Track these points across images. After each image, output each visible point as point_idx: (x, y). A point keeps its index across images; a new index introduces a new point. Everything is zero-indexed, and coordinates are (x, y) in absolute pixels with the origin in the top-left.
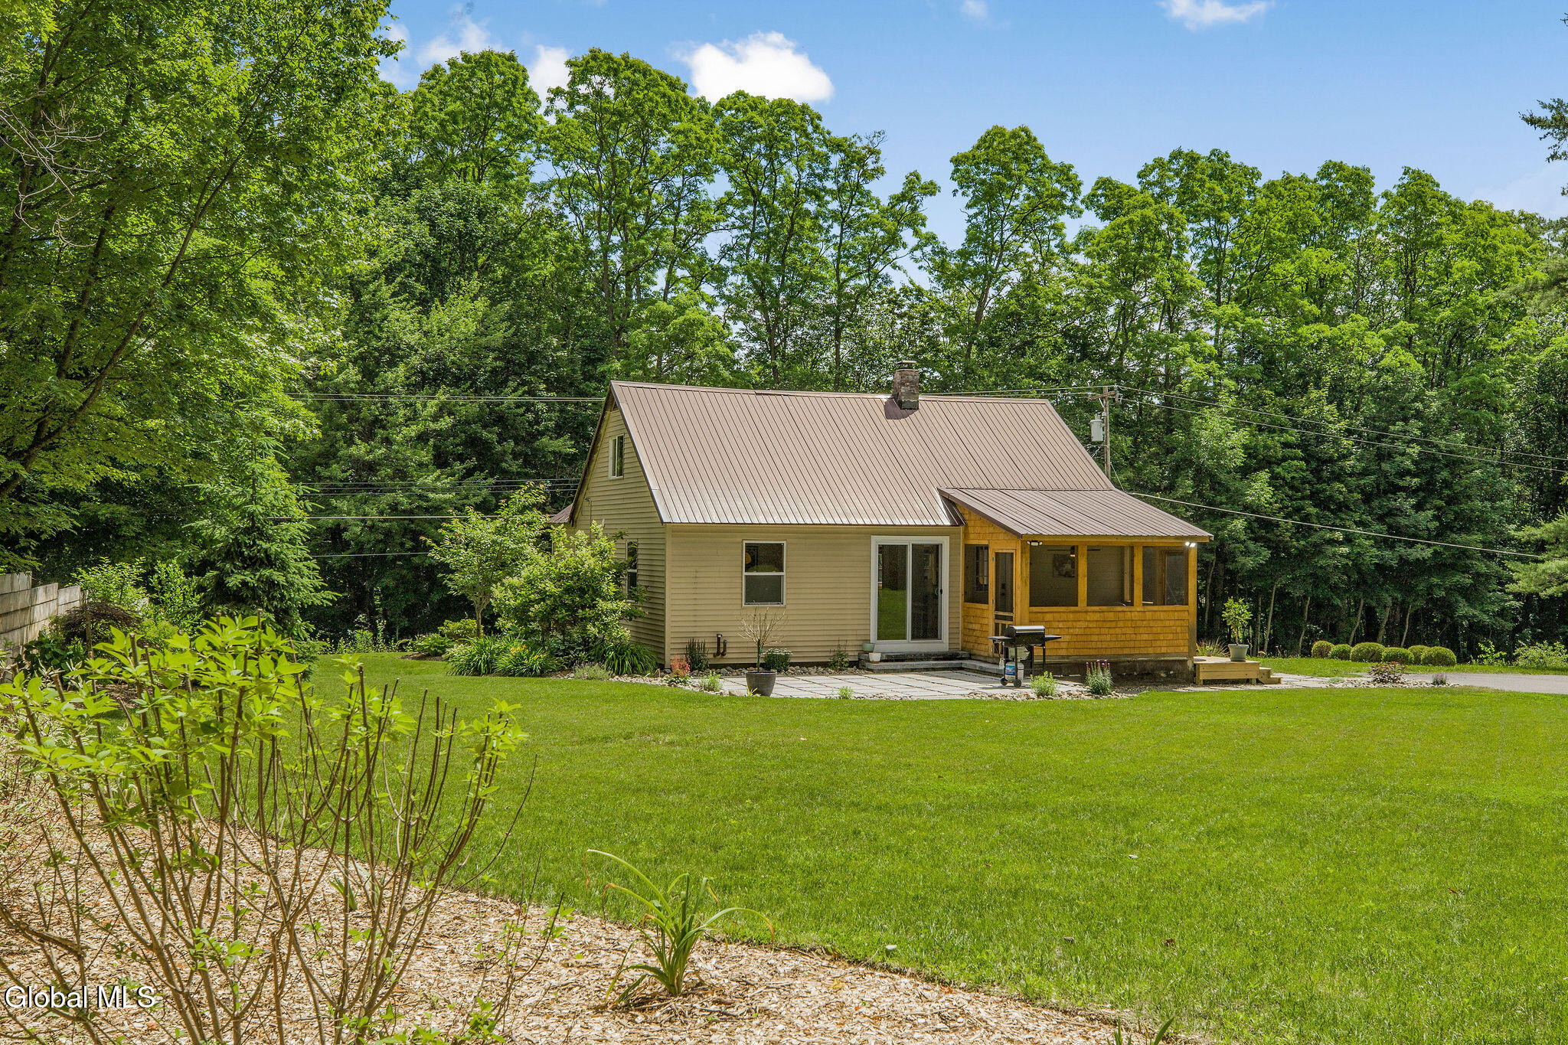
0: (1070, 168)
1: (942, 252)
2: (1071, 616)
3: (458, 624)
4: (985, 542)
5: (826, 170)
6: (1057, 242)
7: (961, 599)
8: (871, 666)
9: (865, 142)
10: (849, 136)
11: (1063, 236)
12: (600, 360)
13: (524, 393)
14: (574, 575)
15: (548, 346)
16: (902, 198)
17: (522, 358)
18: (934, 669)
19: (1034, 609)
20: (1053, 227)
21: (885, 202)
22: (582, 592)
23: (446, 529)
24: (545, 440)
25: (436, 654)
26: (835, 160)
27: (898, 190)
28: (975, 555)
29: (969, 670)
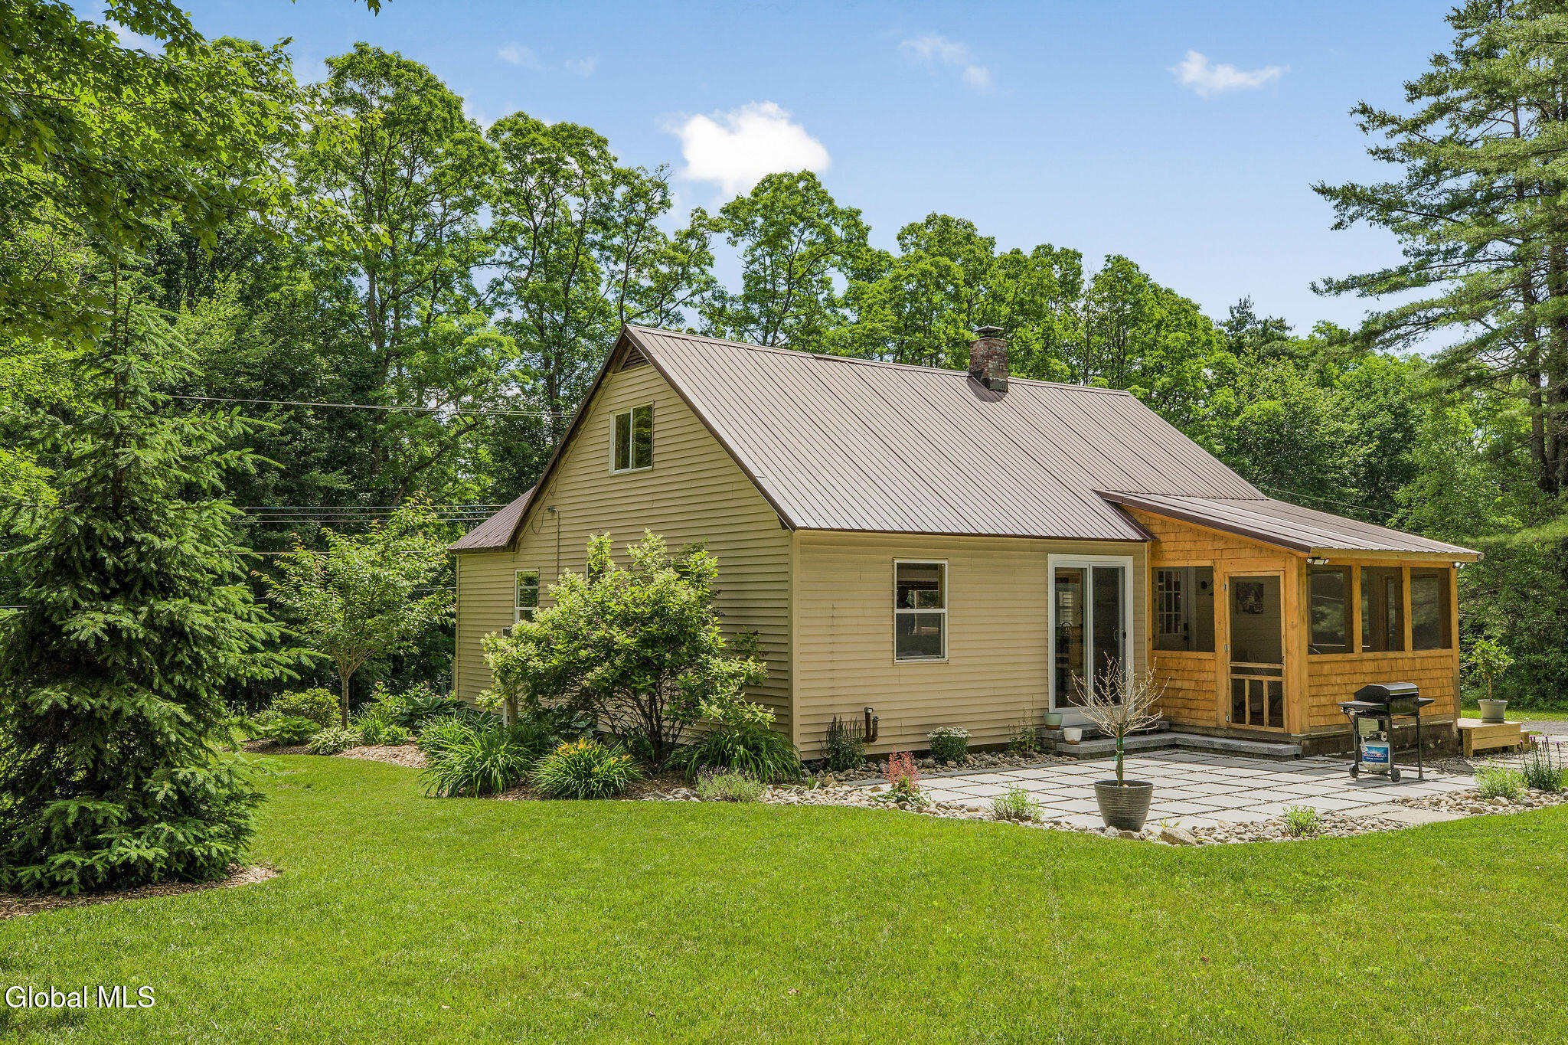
0: (858, 213)
1: (721, 296)
2: (1348, 666)
3: (303, 696)
4: (1207, 563)
5: (612, 200)
6: (824, 295)
7: (1147, 646)
8: (1073, 749)
9: (651, 174)
10: (634, 167)
11: (831, 290)
12: (370, 388)
13: (290, 418)
14: (655, 614)
15: (315, 366)
16: (691, 234)
17: (285, 379)
18: (1144, 750)
19: (1315, 658)
20: (822, 281)
21: (672, 239)
22: (672, 641)
23: (288, 560)
24: (315, 473)
25: (290, 743)
26: (621, 191)
27: (686, 226)
28: (1166, 583)
29: (1195, 748)
